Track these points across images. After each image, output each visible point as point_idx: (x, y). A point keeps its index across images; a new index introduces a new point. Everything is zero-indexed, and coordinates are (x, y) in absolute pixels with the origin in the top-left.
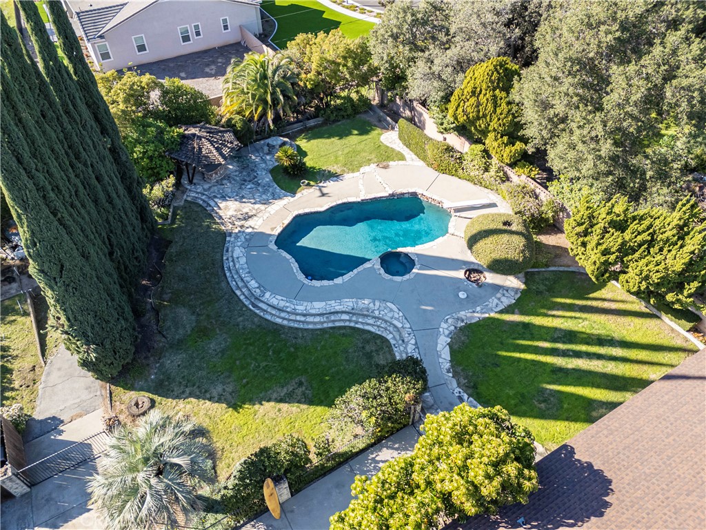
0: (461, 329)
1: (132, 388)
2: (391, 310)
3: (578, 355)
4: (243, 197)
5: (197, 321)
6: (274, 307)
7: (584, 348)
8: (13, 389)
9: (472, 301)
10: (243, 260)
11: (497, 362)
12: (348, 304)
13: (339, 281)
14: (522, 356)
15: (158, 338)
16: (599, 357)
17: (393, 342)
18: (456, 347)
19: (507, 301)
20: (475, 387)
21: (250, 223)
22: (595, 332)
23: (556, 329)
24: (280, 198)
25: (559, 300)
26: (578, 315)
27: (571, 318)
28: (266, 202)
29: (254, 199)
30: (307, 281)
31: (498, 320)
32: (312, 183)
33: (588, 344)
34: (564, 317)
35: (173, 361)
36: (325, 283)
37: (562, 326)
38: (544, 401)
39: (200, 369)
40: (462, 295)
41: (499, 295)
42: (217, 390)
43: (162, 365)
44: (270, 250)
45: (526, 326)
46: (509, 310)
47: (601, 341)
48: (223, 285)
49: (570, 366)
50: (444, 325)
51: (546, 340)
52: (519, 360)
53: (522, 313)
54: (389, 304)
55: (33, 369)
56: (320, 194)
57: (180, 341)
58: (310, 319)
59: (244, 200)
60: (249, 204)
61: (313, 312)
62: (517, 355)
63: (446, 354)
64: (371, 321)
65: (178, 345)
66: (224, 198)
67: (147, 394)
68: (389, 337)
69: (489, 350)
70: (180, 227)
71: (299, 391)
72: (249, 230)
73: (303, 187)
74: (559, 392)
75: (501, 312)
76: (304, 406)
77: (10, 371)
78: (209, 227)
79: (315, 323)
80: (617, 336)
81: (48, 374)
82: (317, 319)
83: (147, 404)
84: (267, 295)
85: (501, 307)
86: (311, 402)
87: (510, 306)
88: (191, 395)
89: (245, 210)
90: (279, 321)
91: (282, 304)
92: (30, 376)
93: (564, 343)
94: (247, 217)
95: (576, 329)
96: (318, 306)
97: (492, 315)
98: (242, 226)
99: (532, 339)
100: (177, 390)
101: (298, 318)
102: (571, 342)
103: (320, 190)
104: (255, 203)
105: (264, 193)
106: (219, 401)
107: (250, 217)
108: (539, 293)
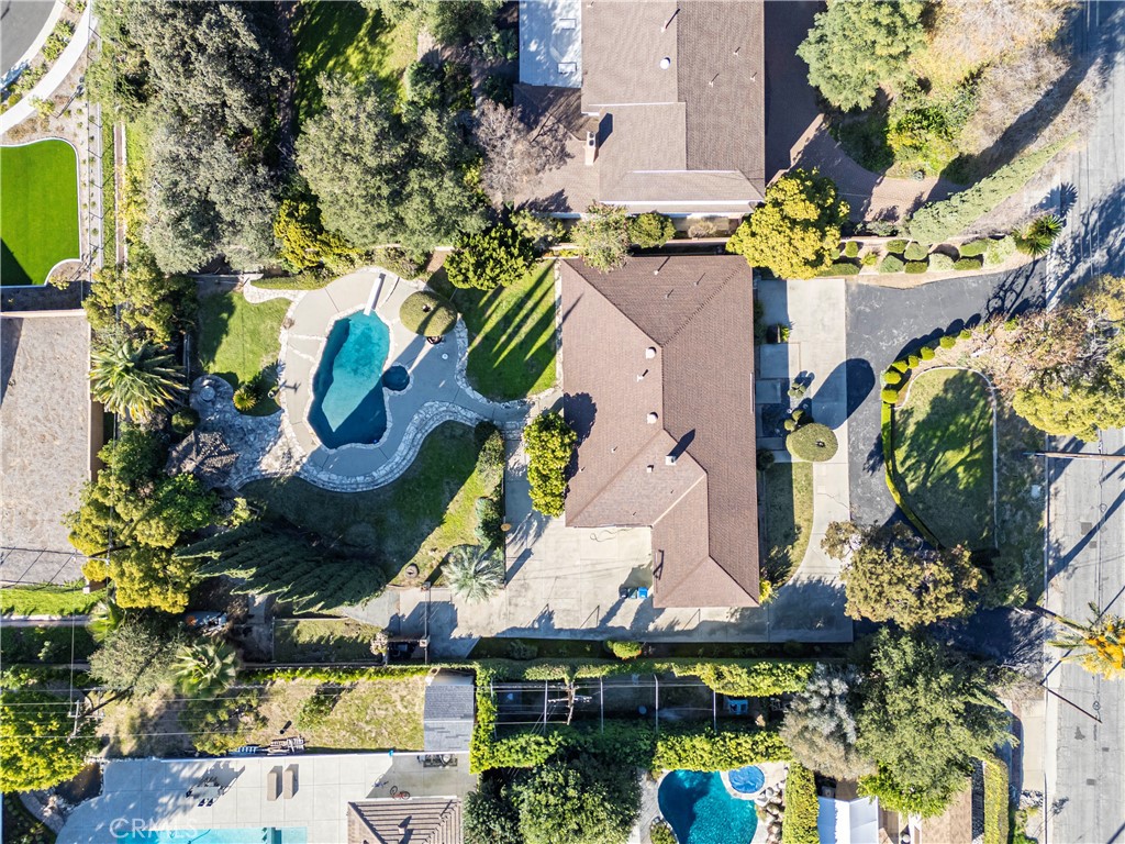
0: (467, 375)
1: (397, 574)
2: (431, 406)
3: (519, 326)
4: (263, 449)
5: (368, 523)
6: (386, 475)
7: (517, 320)
8: (357, 638)
9: (453, 354)
10: (334, 477)
11: (499, 371)
12: (411, 428)
13: (389, 425)
14: (503, 356)
15: (367, 549)
16: (527, 317)
17: (452, 418)
18: (477, 387)
19: (464, 333)
20: (505, 395)
21: (296, 456)
22: (512, 303)
23: (498, 323)
24: (280, 422)
25: (481, 303)
26: (497, 302)
27: (496, 308)
28: (280, 435)
29: (270, 441)
30: (378, 445)
31: (473, 350)
32: (275, 389)
33: (517, 314)
34: (493, 312)
35: (390, 545)
36: (386, 434)
37: (499, 318)
38: (533, 367)
39: (405, 533)
40: (445, 357)
41: (457, 335)
42: (425, 528)
43: (390, 553)
44: (335, 456)
45: (486, 338)
46: (471, 340)
47: (520, 305)
48: (345, 496)
49: (523, 336)
50: (459, 383)
51: (502, 335)
52: (504, 359)
53: (478, 333)
54: (426, 405)
55: (348, 625)
56: (293, 391)
57: (378, 537)
58: (408, 457)
59: (267, 449)
60: (274, 448)
61: (405, 453)
62: (501, 358)
63: (479, 396)
64: (431, 422)
65: (380, 540)
66: (256, 463)
67: (406, 566)
68: (448, 418)
69: (489, 371)
70: (268, 505)
71: (452, 486)
72: (305, 460)
73: (275, 398)
74: (533, 355)
75: (470, 344)
76: (463, 488)
77: (342, 637)
78: (281, 485)
79: (412, 456)
80: (521, 295)
81: (357, 616)
82: (411, 453)
83: (414, 568)
84: (374, 474)
85: (466, 341)
86: (463, 484)
87: (469, 335)
88: (420, 544)
89: (280, 453)
90: (397, 475)
91: (388, 468)
92: (352, 627)
93: (509, 327)
94: (289, 455)
95: (505, 312)
96: (402, 447)
97: (469, 350)
98: (297, 463)
99: (497, 342)
100: (413, 550)
101: (403, 464)
102: (511, 323)
103: (287, 387)
104: (275, 444)
105: (266, 431)
106: (433, 530)
107: (290, 453)
108: (469, 309)
